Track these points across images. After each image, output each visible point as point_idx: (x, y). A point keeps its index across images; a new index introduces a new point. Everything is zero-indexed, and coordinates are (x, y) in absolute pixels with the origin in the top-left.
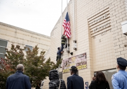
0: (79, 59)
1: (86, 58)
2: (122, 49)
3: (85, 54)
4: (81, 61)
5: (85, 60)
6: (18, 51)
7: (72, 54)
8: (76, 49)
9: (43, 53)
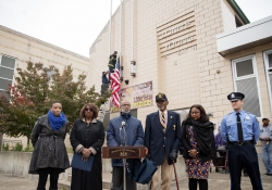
0: (139, 91)
1: (151, 89)
2: (212, 77)
3: (151, 83)
4: (142, 94)
5: (150, 93)
6: (40, 72)
7: (127, 82)
8: (134, 75)
9: (82, 77)
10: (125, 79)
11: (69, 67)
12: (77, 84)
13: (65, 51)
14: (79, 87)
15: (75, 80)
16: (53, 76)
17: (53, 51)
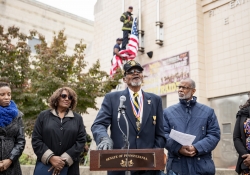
0: (169, 67)
1: (188, 64)
3: (187, 54)
4: (174, 73)
5: (185, 70)
6: (15, 41)
7: (150, 55)
8: (161, 44)
9: (81, 47)
10: (147, 50)
11: (61, 34)
12: (73, 59)
13: (58, 12)
14: (75, 64)
15: (70, 52)
16: (37, 47)
17: (41, 11)
